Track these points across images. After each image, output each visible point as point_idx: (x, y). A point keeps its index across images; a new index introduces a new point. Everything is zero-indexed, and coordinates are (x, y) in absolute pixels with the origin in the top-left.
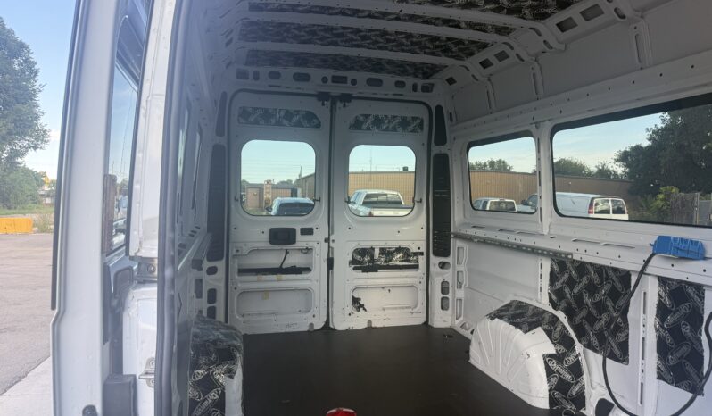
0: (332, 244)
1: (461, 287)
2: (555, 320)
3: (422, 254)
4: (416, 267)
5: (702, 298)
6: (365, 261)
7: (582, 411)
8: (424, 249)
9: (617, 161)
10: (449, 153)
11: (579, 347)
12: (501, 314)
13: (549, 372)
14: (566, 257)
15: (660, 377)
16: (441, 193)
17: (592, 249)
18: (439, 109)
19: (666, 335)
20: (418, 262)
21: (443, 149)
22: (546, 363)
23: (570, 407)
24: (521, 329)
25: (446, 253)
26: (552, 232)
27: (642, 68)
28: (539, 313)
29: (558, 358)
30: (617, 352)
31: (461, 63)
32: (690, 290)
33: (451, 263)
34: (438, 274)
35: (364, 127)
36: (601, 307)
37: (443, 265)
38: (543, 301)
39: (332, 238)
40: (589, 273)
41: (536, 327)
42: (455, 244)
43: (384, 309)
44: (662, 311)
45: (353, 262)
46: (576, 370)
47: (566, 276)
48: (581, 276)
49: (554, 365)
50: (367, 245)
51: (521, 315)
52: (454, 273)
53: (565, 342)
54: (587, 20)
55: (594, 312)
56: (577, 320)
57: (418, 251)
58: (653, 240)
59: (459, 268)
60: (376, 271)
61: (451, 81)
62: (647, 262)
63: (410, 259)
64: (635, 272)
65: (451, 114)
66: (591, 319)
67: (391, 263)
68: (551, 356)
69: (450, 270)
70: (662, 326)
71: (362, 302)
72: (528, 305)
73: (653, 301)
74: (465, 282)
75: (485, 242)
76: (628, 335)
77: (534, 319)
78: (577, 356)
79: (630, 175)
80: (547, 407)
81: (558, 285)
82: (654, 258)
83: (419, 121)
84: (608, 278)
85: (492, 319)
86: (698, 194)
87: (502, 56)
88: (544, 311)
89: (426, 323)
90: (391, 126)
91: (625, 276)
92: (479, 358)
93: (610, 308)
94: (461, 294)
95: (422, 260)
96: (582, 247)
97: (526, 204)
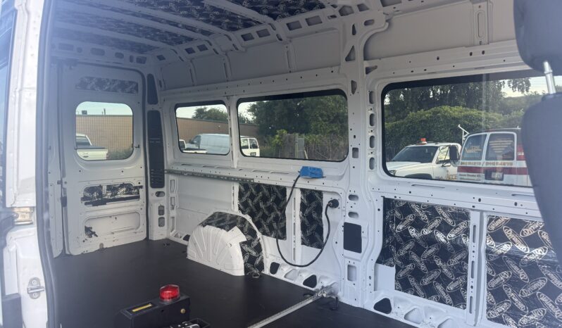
0: (64, 186)
1: (173, 209)
2: (244, 220)
3: (141, 187)
4: (138, 197)
5: (322, 198)
6: (95, 197)
7: (263, 272)
8: (143, 183)
9: (249, 111)
10: (161, 112)
11: (259, 235)
12: (210, 222)
13: (244, 252)
14: (250, 181)
15: (303, 243)
16: (155, 141)
17: (265, 176)
18: (151, 77)
19: (306, 220)
20: (138, 193)
21: (155, 107)
22: (241, 247)
23: (256, 271)
24: (225, 229)
25: (161, 185)
26: (239, 166)
27: (290, 72)
28: (234, 218)
29: (248, 243)
30: (280, 234)
31: (172, 47)
32: (316, 195)
33: (166, 192)
34: (156, 201)
35: (89, 87)
36: (270, 209)
37: (158, 194)
38: (235, 211)
39: (64, 180)
40: (262, 190)
41: (233, 227)
42: (168, 178)
43: (113, 233)
44: (303, 207)
45: (84, 198)
46: (258, 249)
47: (249, 193)
48: (258, 192)
49: (246, 248)
50: (95, 184)
51: (223, 221)
52: (168, 199)
53: (251, 233)
54: (260, 36)
55: (267, 213)
56: (257, 218)
57: (139, 185)
58: (300, 168)
59: (172, 195)
60: (105, 204)
61: (161, 58)
62: (296, 181)
63: (131, 192)
64: (289, 187)
65: (160, 82)
66: (265, 217)
67: (116, 197)
68: (244, 243)
69: (165, 197)
70: (303, 215)
71: (93, 230)
72: (226, 214)
73: (298, 202)
74: (177, 205)
75: (193, 175)
76: (285, 224)
77: (232, 222)
78: (258, 240)
79: (257, 121)
80: (243, 274)
81: (244, 199)
82: (300, 178)
83: (134, 85)
84: (274, 192)
85: (204, 226)
86: (297, 134)
87: (202, 48)
88: (237, 216)
89: (147, 238)
90: (112, 87)
91: (283, 190)
92: (195, 254)
93: (276, 209)
94: (173, 213)
95: (142, 192)
96: (259, 175)
97: (192, 143)
